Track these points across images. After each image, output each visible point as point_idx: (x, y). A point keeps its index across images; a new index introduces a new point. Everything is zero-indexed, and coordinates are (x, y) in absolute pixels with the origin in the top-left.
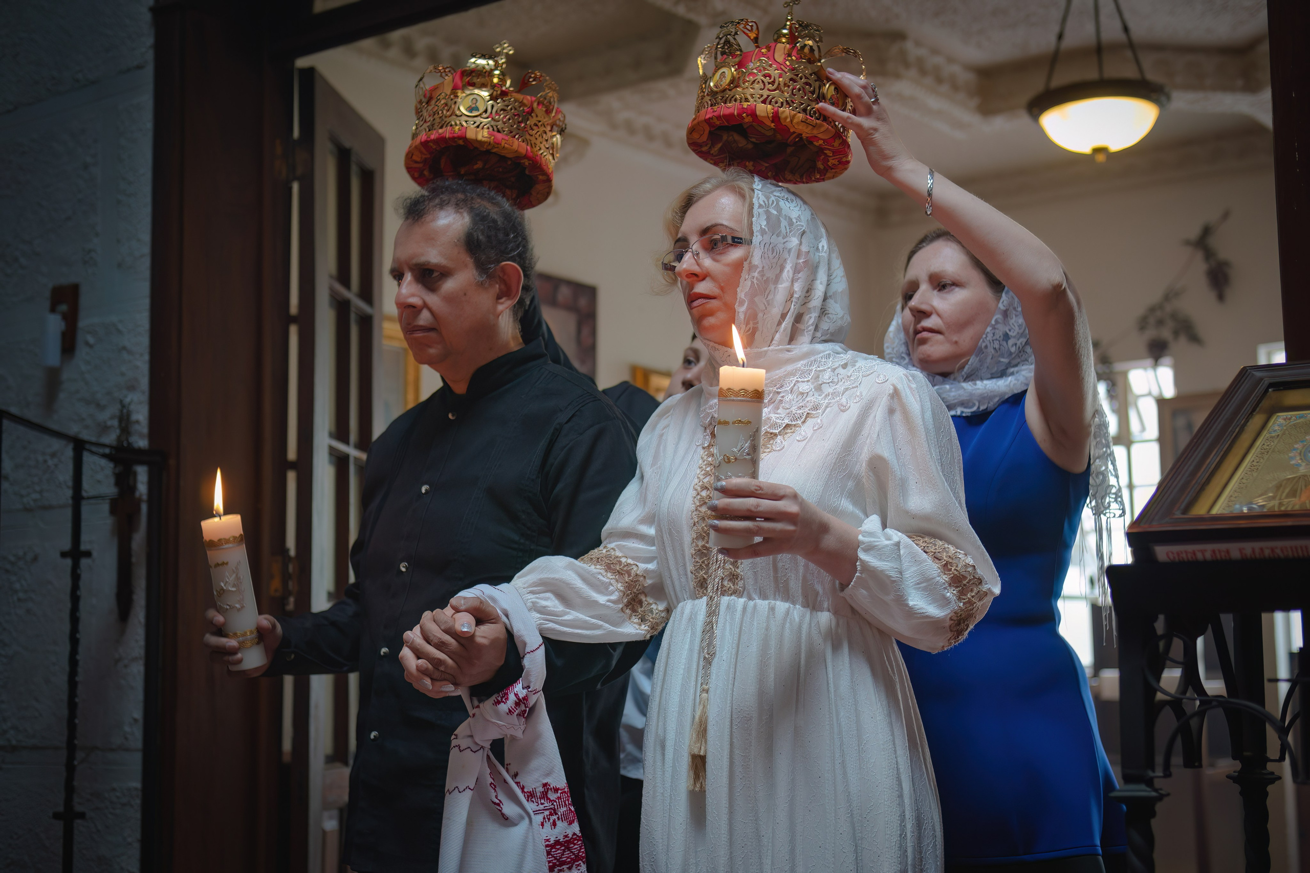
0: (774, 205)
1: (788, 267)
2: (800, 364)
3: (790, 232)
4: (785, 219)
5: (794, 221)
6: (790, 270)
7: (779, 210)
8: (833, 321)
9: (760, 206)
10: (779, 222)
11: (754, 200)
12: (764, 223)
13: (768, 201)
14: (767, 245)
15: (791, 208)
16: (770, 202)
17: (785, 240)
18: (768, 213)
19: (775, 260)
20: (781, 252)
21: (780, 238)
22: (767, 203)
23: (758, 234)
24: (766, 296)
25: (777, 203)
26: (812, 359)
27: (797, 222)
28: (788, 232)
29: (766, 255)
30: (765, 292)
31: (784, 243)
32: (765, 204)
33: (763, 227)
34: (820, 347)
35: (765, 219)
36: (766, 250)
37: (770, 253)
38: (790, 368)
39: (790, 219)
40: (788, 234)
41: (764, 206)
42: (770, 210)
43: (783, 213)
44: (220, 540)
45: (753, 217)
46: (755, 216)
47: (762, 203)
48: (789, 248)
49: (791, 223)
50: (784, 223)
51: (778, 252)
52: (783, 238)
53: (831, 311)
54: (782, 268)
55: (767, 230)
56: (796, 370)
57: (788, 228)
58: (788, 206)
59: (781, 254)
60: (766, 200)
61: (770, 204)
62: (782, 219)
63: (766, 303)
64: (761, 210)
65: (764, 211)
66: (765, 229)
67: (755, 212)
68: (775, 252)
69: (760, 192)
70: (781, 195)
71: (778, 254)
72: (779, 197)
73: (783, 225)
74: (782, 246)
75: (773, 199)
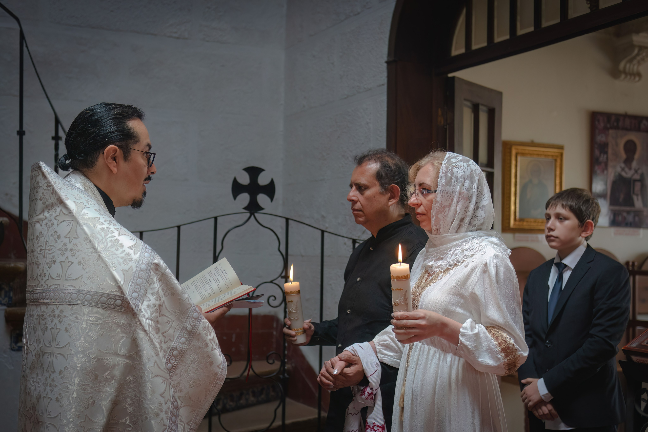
0: (450, 171)
1: (455, 200)
2: (459, 242)
3: (457, 183)
4: (455, 178)
5: (459, 178)
7: (452, 173)
8: (479, 220)
9: (443, 173)
10: (452, 179)
11: (440, 170)
12: (443, 181)
13: (447, 170)
14: (444, 192)
15: (458, 172)
16: (448, 170)
17: (454, 187)
18: (446, 175)
19: (448, 197)
21: (451, 187)
22: (446, 171)
23: (440, 186)
24: (444, 213)
25: (452, 170)
26: (465, 239)
27: (460, 179)
28: (456, 184)
29: (443, 196)
30: (443, 212)
31: (453, 189)
32: (445, 172)
33: (443, 183)
34: (470, 234)
35: (445, 179)
36: (443, 194)
37: (445, 195)
38: (454, 243)
39: (457, 177)
40: (455, 185)
42: (448, 174)
43: (454, 175)
44: (290, 292)
45: (438, 179)
47: (444, 171)
48: (455, 191)
49: (457, 179)
50: (454, 179)
52: (453, 187)
53: (479, 215)
54: (452, 200)
55: (445, 184)
56: (457, 244)
58: (457, 171)
59: (451, 194)
60: (446, 170)
61: (448, 171)
63: (444, 217)
64: (442, 175)
66: (443, 184)
67: (440, 176)
68: (449, 193)
69: (444, 165)
70: (456, 165)
71: (450, 195)
72: (454, 166)
73: (453, 181)
74: (452, 190)
75: (450, 168)
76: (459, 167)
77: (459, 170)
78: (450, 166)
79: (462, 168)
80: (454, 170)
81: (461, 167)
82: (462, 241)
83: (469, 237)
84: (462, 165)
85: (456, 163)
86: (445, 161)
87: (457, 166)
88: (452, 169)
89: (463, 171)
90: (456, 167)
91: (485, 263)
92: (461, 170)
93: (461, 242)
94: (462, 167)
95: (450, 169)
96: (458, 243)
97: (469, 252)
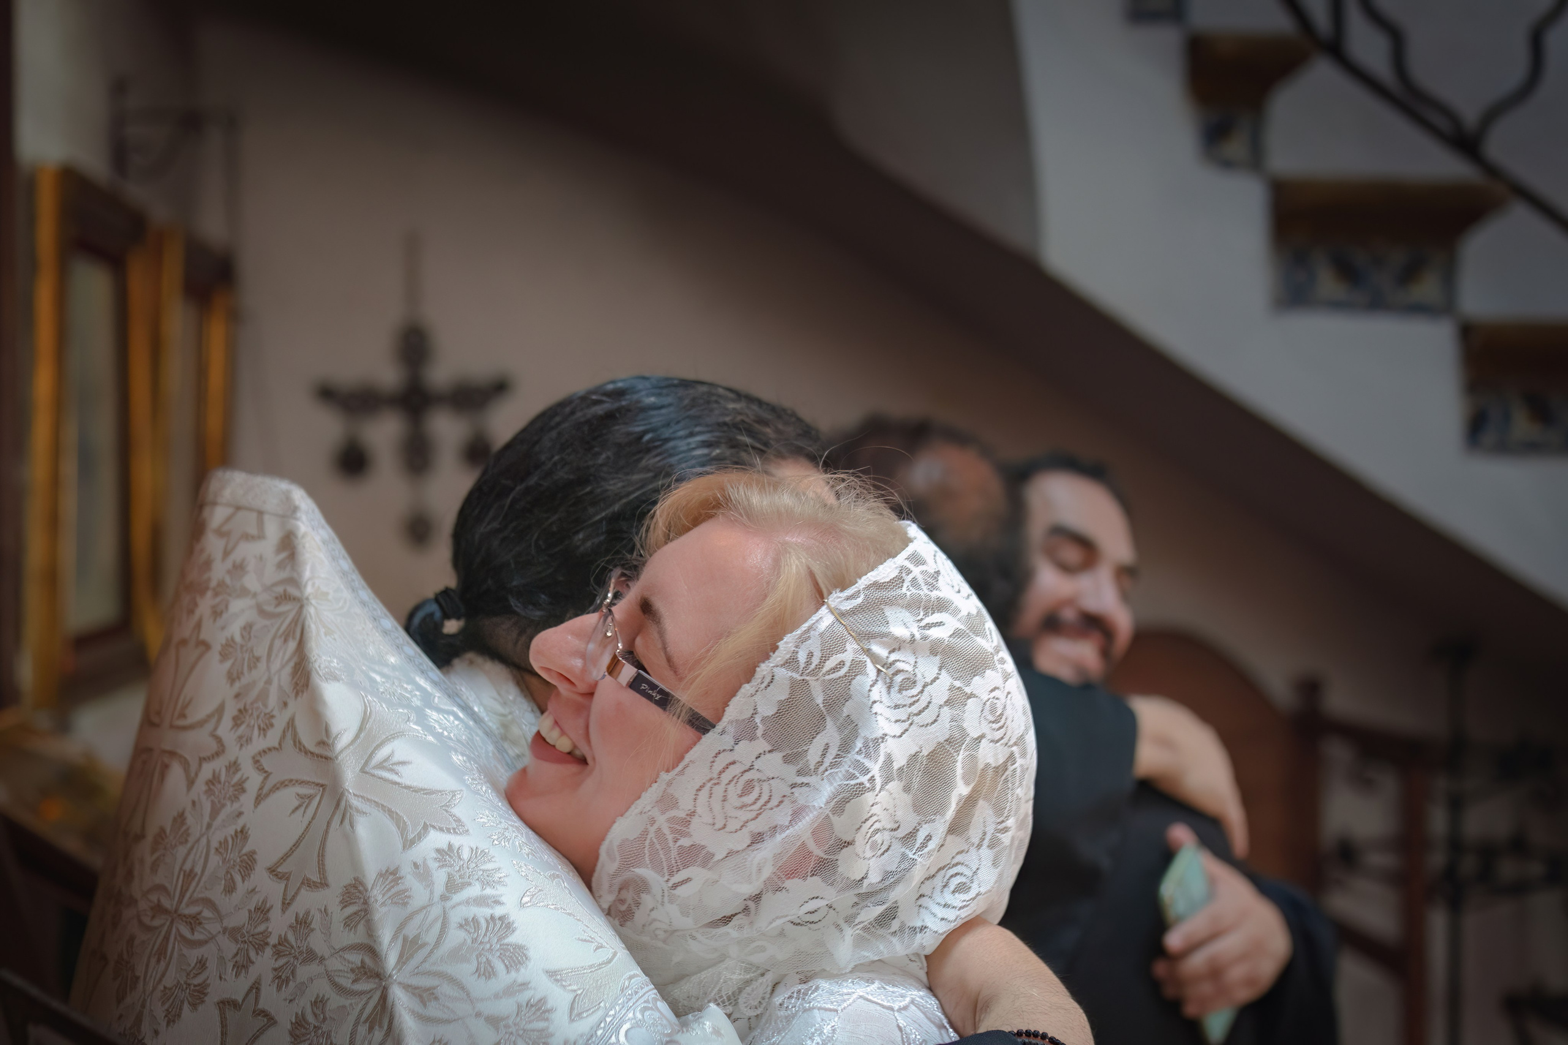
0: (836, 675)
4: (839, 729)
7: (837, 693)
15: (877, 707)
18: (799, 688)
20: (774, 803)
21: (792, 768)
23: (731, 728)
29: (719, 790)
39: (855, 734)
40: (822, 769)
42: (812, 684)
43: (846, 709)
49: (847, 745)
50: (830, 736)
55: (761, 731)
58: (874, 697)
62: (829, 722)
67: (764, 669)
69: (830, 619)
71: (760, 803)
72: (875, 659)
73: (820, 740)
74: (786, 789)
75: (849, 656)
76: (899, 678)
77: (885, 698)
78: (852, 646)
79: (903, 697)
80: (861, 682)
81: (908, 684)
87: (892, 669)
89: (901, 714)
90: (878, 670)
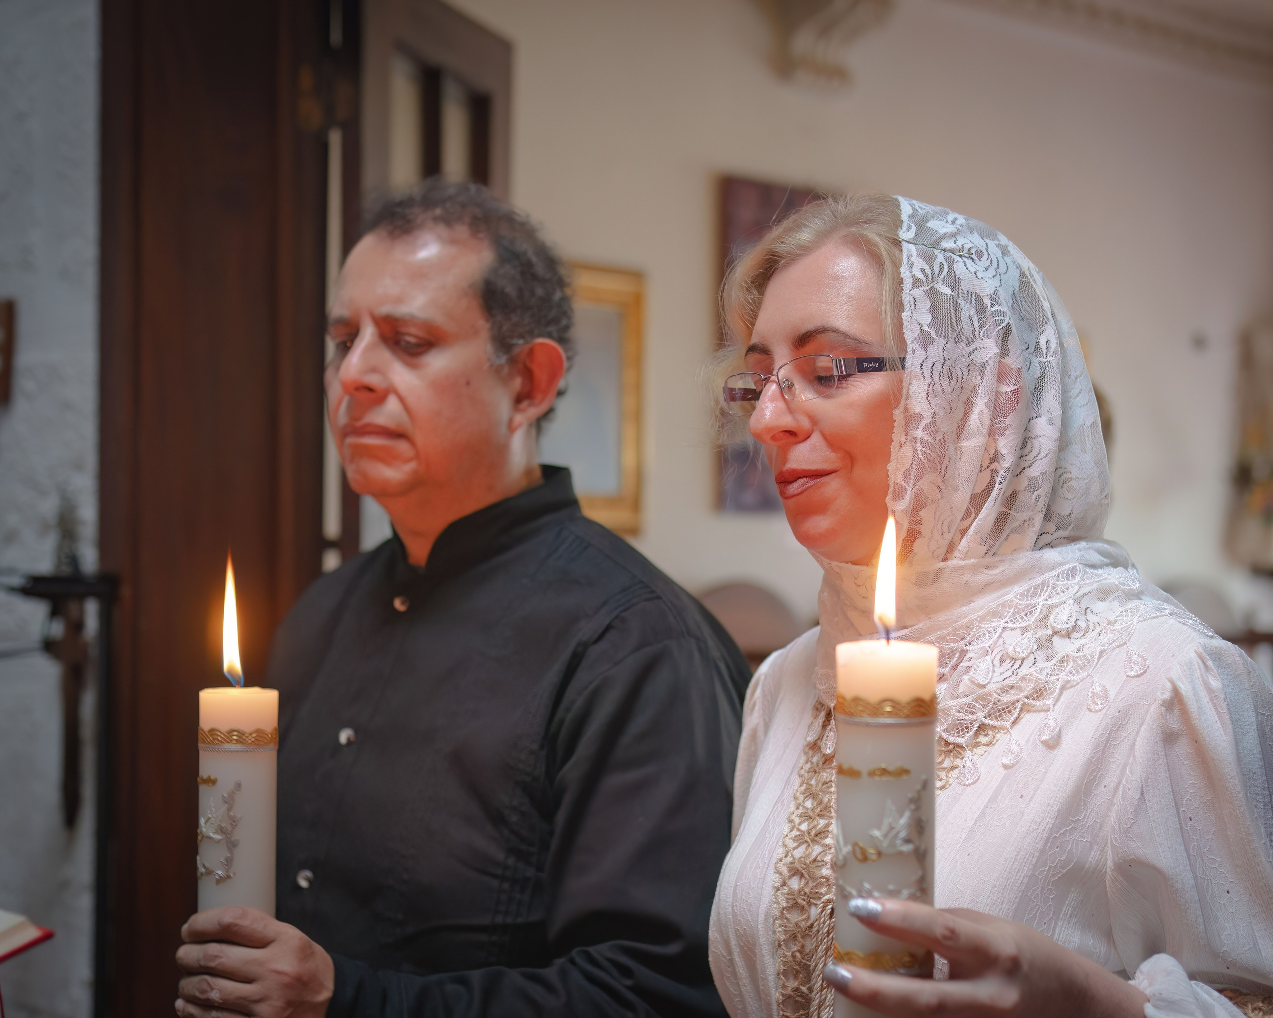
0: (944, 273)
3: (981, 327)
4: (969, 302)
5: (987, 302)
6: (986, 411)
7: (954, 282)
9: (916, 283)
10: (958, 310)
11: (904, 269)
12: (927, 319)
13: (932, 269)
14: (938, 367)
15: (979, 275)
16: (936, 269)
17: (972, 348)
18: (932, 294)
19: (955, 392)
20: (966, 374)
21: (962, 344)
23: (916, 346)
25: (951, 268)
26: (1038, 580)
27: (992, 306)
28: (977, 329)
29: (938, 388)
31: (970, 354)
32: (926, 276)
33: (926, 328)
35: (928, 310)
36: (936, 378)
37: (944, 382)
39: (979, 299)
41: (924, 279)
42: (937, 286)
43: (964, 287)
45: (902, 308)
46: (907, 307)
47: (920, 275)
48: (980, 361)
49: (981, 309)
50: (967, 310)
51: (960, 375)
52: (968, 345)
54: (969, 405)
55: (933, 334)
57: (975, 319)
58: (973, 270)
59: (965, 378)
61: (937, 272)
62: (961, 302)
64: (918, 292)
65: (924, 291)
66: (929, 333)
67: (905, 297)
68: (955, 374)
69: (912, 248)
70: (959, 243)
71: (959, 380)
72: (952, 251)
73: (964, 317)
74: (967, 361)
75: (941, 258)
76: (974, 253)
77: (977, 267)
78: (937, 252)
79: (984, 262)
80: (959, 267)
81: (980, 254)
82: (1028, 591)
83: (1052, 569)
84: (981, 248)
85: (954, 236)
86: (909, 228)
87: (966, 251)
88: (950, 262)
89: (992, 271)
90: (960, 256)
91: (1167, 696)
92: (986, 269)
93: (1022, 595)
94: (985, 256)
95: (941, 264)
96: (1012, 601)
97: (1078, 643)
